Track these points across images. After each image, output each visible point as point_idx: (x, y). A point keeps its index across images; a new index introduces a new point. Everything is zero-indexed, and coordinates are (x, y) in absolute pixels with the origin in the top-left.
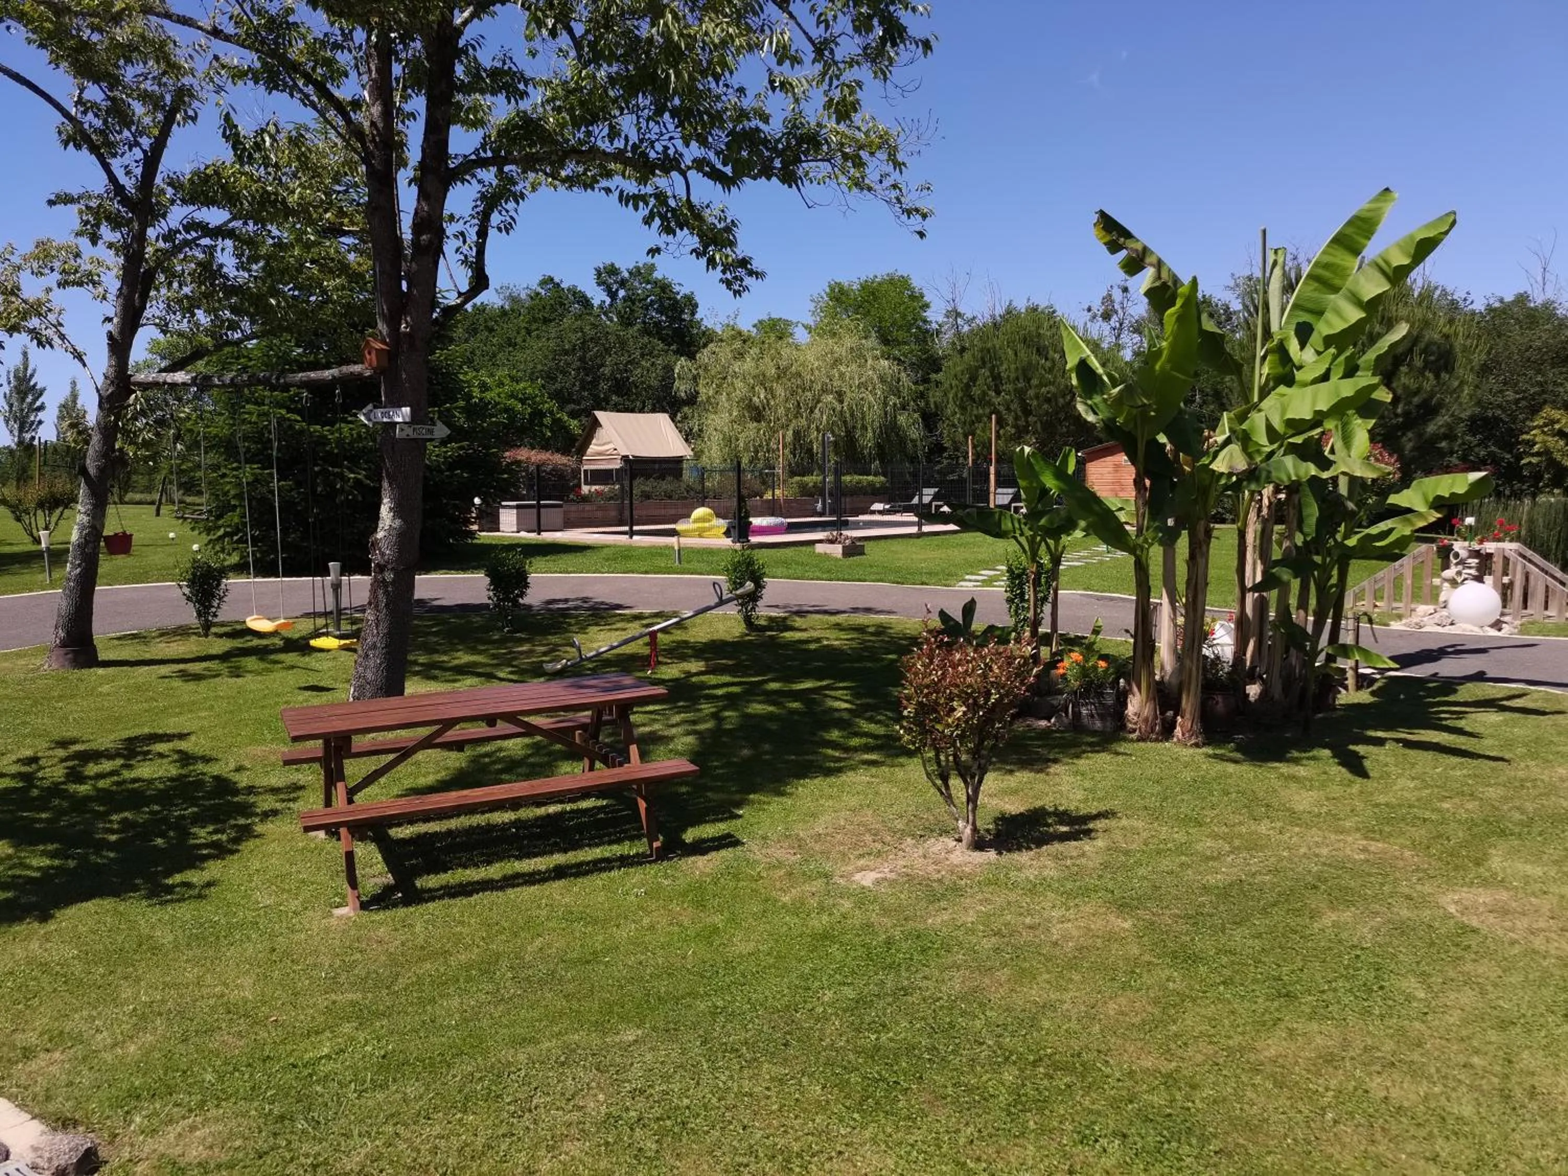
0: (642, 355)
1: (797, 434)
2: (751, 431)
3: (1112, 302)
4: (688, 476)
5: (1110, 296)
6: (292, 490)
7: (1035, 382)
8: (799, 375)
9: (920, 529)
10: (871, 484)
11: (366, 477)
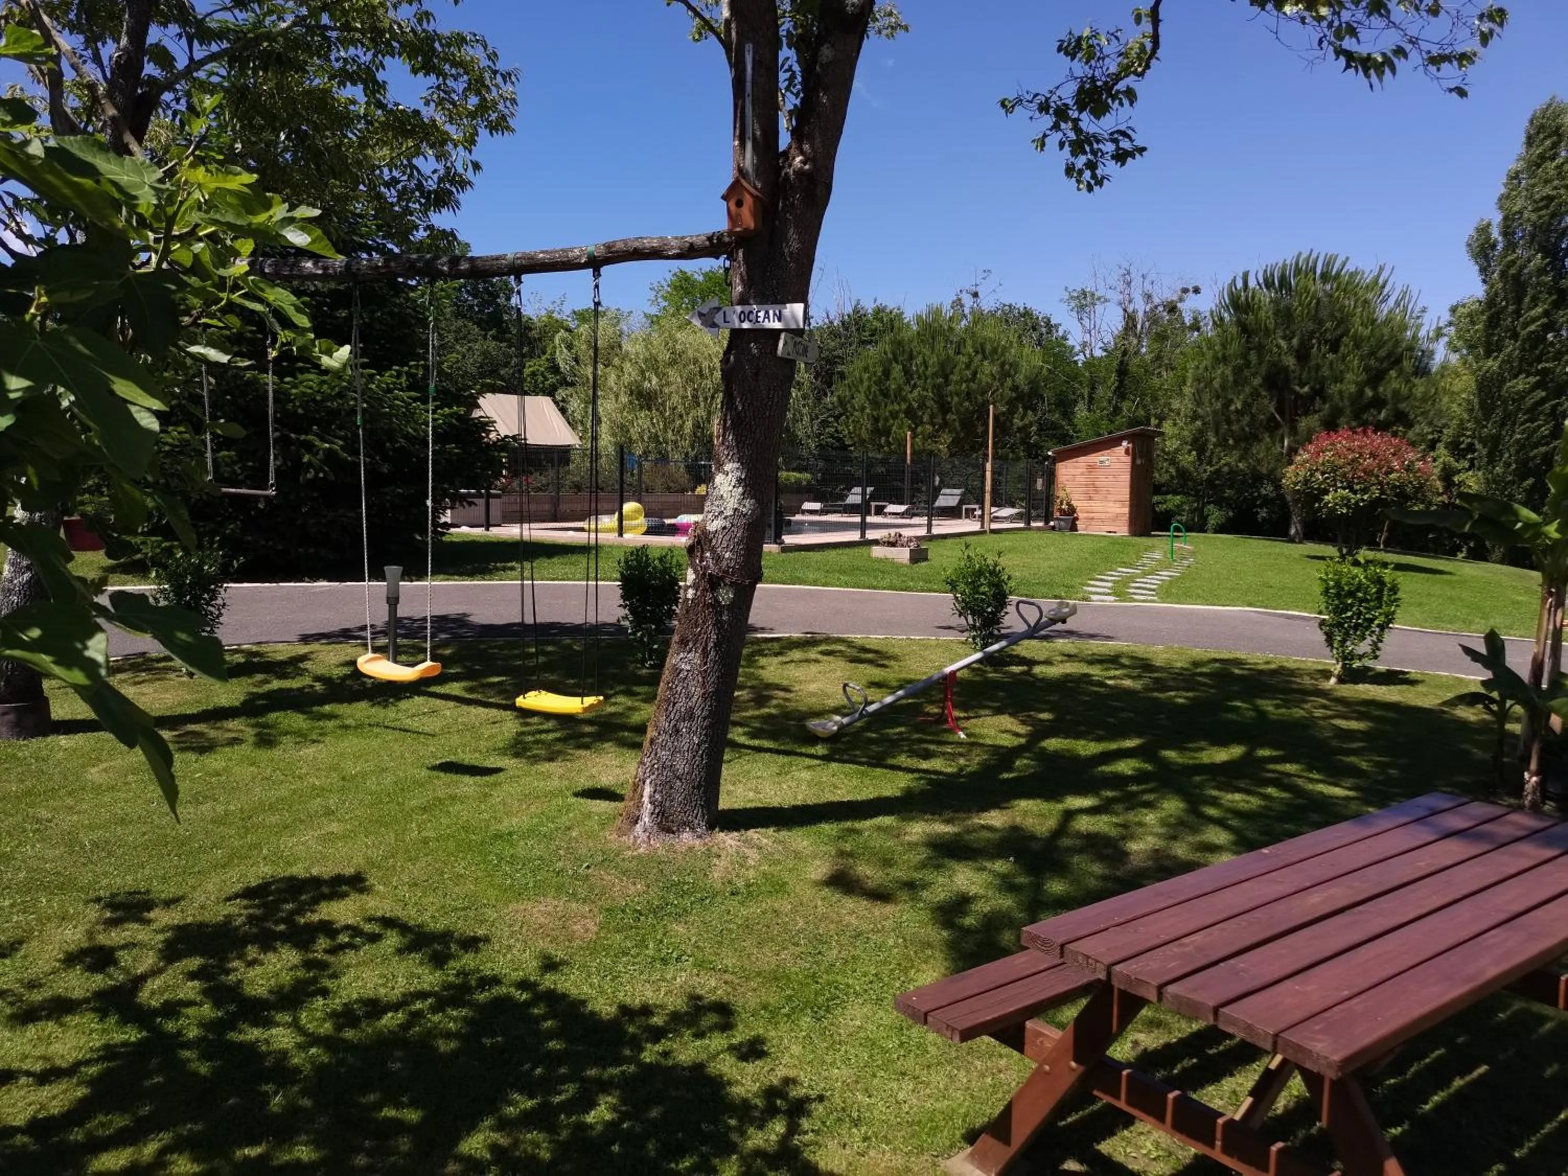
0: (456, 340)
1: (697, 426)
2: (642, 423)
3: (962, 306)
4: (578, 466)
5: (960, 300)
6: (234, 463)
7: (954, 378)
8: (696, 361)
9: (929, 530)
10: (798, 482)
11: (341, 447)
